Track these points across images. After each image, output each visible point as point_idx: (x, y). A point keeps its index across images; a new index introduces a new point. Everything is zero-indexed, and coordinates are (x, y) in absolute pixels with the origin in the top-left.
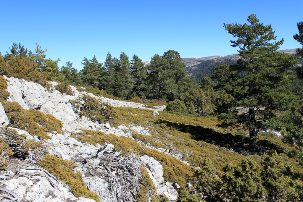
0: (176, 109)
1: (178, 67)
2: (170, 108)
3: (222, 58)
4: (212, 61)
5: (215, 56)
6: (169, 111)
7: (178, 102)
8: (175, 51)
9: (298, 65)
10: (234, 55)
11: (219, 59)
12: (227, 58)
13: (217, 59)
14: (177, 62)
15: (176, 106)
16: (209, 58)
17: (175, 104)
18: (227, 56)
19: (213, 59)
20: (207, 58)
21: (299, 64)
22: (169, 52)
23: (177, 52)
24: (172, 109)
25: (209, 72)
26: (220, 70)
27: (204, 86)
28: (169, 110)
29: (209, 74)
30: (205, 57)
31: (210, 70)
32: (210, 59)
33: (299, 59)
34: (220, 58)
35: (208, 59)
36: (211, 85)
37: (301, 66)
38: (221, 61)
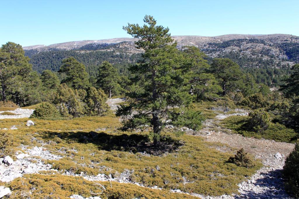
0: (48, 113)
1: (22, 62)
2: (40, 113)
3: (46, 47)
4: (36, 51)
5: (38, 46)
6: (40, 117)
7: (48, 106)
8: (15, 43)
9: (116, 53)
10: (58, 44)
11: (43, 49)
12: (51, 48)
13: (41, 48)
14: (21, 56)
15: (47, 110)
16: (32, 47)
17: (46, 108)
18: (51, 45)
19: (37, 49)
20: (29, 47)
21: (118, 52)
22: (8, 44)
23: (19, 45)
24: (43, 115)
25: (34, 62)
26: (68, 63)
27: (46, 80)
28: (39, 115)
29: (34, 64)
30: (28, 47)
31: (35, 60)
32: (34, 48)
33: (117, 48)
34: (44, 47)
35: (31, 49)
36: (53, 78)
37: (119, 54)
38: (45, 50)
